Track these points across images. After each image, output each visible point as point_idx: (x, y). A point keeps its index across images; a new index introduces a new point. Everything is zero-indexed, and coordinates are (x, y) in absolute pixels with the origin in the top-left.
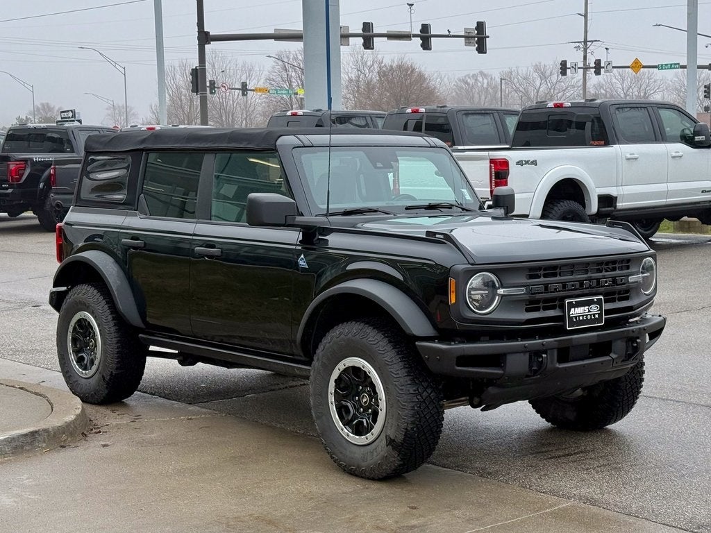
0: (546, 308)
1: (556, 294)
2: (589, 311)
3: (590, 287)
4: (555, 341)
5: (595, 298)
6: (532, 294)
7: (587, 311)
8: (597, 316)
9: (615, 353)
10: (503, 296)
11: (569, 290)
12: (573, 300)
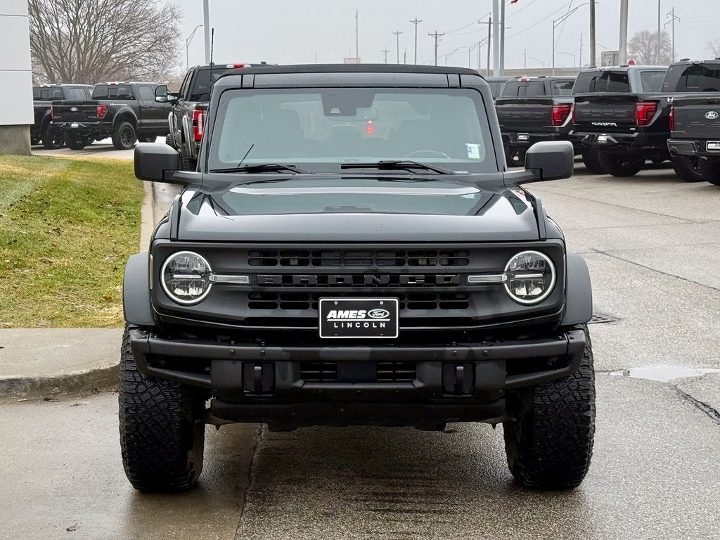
0: (285, 307)
1: (305, 289)
2: (367, 317)
3: (375, 283)
4: (285, 351)
5: (382, 300)
6: (261, 285)
7: (364, 316)
8: (382, 325)
9: (421, 381)
10: (216, 284)
11: (331, 286)
12: (336, 300)
